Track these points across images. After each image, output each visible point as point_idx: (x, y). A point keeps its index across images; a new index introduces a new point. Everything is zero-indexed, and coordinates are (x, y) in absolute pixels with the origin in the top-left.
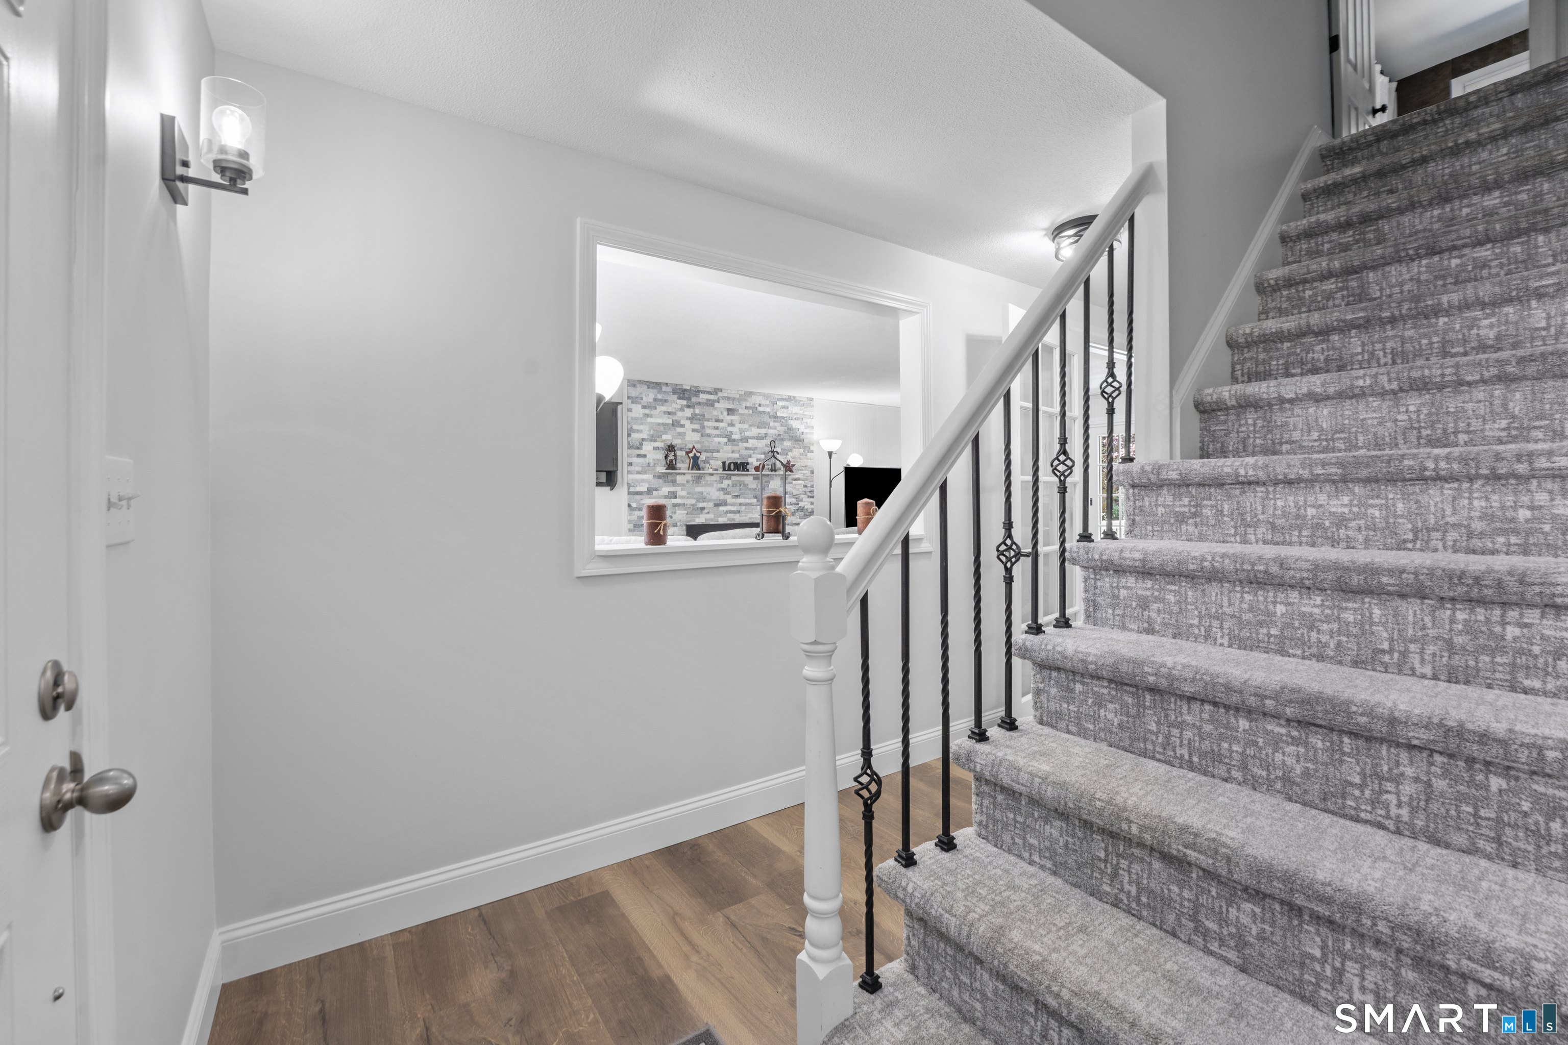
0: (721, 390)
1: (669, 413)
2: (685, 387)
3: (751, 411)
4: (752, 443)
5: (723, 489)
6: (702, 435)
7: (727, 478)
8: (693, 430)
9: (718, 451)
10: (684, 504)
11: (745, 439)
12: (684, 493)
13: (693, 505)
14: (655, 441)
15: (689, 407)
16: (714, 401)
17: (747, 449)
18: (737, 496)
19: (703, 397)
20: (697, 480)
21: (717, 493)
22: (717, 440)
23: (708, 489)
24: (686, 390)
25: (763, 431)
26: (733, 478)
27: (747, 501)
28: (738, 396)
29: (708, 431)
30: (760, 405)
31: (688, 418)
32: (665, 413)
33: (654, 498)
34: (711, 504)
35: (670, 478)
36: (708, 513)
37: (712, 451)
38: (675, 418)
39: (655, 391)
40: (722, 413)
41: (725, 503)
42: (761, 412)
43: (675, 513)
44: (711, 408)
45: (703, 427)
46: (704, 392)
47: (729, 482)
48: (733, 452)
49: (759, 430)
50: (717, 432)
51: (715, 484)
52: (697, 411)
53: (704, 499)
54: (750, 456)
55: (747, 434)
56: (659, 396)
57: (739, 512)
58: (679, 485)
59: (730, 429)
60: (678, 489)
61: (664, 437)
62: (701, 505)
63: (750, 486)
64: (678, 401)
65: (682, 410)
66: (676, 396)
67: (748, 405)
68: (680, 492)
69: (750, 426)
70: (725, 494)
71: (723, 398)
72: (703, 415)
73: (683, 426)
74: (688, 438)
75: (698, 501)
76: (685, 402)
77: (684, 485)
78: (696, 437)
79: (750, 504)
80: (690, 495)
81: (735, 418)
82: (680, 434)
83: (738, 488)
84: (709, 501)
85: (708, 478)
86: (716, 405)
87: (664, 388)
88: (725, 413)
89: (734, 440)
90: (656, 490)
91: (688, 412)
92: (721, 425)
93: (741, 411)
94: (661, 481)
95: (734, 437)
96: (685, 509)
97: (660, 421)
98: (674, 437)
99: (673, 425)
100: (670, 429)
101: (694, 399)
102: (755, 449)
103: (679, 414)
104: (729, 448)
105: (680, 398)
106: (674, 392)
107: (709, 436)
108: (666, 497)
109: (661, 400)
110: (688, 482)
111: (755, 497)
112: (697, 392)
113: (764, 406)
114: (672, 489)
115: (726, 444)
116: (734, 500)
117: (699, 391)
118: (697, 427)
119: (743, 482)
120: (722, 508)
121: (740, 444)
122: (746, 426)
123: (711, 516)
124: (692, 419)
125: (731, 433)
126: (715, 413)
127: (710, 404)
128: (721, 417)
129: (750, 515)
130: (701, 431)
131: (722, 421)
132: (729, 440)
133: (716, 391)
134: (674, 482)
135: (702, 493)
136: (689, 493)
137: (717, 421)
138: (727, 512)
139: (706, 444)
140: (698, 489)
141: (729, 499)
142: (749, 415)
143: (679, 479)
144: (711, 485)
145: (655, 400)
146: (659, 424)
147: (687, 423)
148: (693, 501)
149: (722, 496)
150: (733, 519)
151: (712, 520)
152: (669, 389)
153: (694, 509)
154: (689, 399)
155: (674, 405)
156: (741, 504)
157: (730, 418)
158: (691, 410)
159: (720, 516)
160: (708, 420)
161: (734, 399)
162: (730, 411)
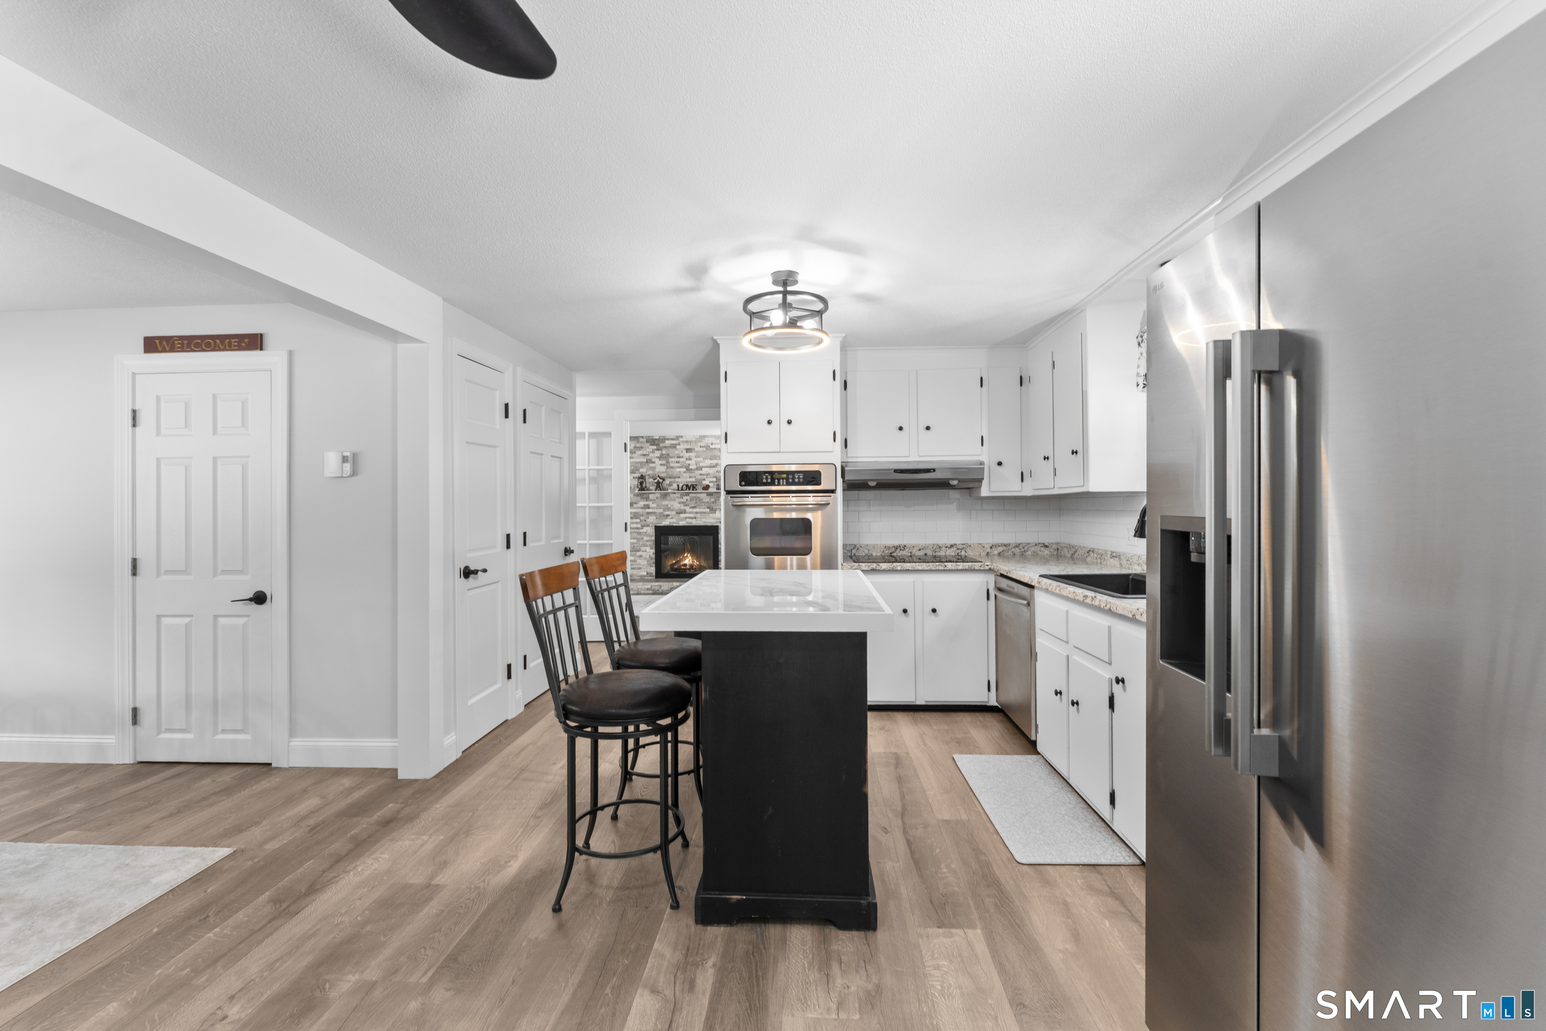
0: (682, 437)
1: (644, 455)
2: (655, 438)
3: (704, 449)
4: (704, 471)
5: (683, 503)
6: (667, 468)
7: (686, 495)
8: (661, 465)
9: (679, 477)
10: (654, 513)
11: (700, 468)
12: (654, 505)
13: (661, 513)
14: (635, 473)
15: (658, 450)
16: (676, 445)
17: (701, 475)
18: (694, 507)
19: (668, 443)
20: (665, 496)
21: (679, 505)
22: (678, 470)
23: (672, 503)
24: (656, 439)
25: (715, 462)
26: (690, 495)
27: (702, 510)
28: (695, 439)
29: (672, 465)
30: (712, 444)
31: (657, 457)
32: (641, 455)
33: (634, 508)
34: (674, 513)
35: (645, 496)
36: (672, 518)
37: (675, 478)
38: (648, 458)
39: (635, 442)
40: (682, 452)
41: (685, 512)
42: (712, 449)
43: (648, 518)
44: (674, 449)
45: (668, 462)
46: (668, 439)
47: (688, 498)
48: (690, 477)
49: (711, 462)
50: (679, 465)
51: (677, 500)
52: (664, 452)
53: (669, 509)
54: (704, 480)
55: (701, 465)
56: (638, 445)
57: (695, 518)
58: (651, 500)
59: (688, 462)
60: (650, 503)
61: (641, 470)
62: (667, 513)
63: (704, 500)
64: (651, 447)
65: (653, 452)
66: (648, 444)
67: (702, 444)
68: (652, 505)
69: (703, 459)
70: (684, 506)
71: (683, 442)
72: (668, 455)
73: (654, 462)
74: (657, 470)
75: (664, 510)
76: (655, 447)
77: (654, 500)
78: (663, 469)
79: (705, 513)
80: (659, 507)
81: (692, 454)
82: (651, 468)
83: (694, 502)
84: (673, 510)
85: (672, 495)
86: (678, 447)
87: (641, 440)
88: (685, 452)
89: (691, 469)
90: (636, 503)
91: (658, 453)
92: (681, 460)
93: (696, 449)
94: (639, 498)
95: (691, 467)
96: (656, 516)
97: (638, 460)
98: (648, 470)
99: (647, 462)
100: (645, 465)
101: (661, 445)
102: (708, 474)
103: (651, 455)
104: (687, 475)
105: (651, 445)
106: (647, 441)
107: (672, 467)
108: (642, 508)
109: (638, 447)
110: (657, 498)
111: (709, 508)
112: (663, 439)
113: (715, 444)
114: (646, 503)
115: (685, 472)
116: (691, 510)
117: (665, 439)
118: (664, 462)
119: (699, 498)
120: (682, 515)
121: (696, 472)
122: (701, 459)
123: (674, 520)
124: (660, 458)
125: (689, 465)
126: (677, 452)
127: (674, 446)
128: (681, 455)
129: (704, 520)
130: (667, 465)
131: (682, 457)
132: (687, 470)
133: (677, 438)
134: (647, 499)
135: (667, 505)
136: (658, 505)
137: (679, 457)
138: (686, 518)
139: (670, 473)
140: (665, 503)
141: (688, 509)
142: (703, 451)
143: (651, 496)
144: (674, 500)
145: (635, 447)
146: (637, 463)
147: (657, 461)
148: (661, 511)
149: (683, 508)
150: (691, 523)
151: (675, 523)
152: (644, 440)
153: (661, 516)
154: (658, 445)
155: (648, 450)
156: (696, 513)
157: (687, 455)
158: (660, 452)
159: (681, 520)
160: (672, 457)
161: (691, 442)
162: (688, 450)
